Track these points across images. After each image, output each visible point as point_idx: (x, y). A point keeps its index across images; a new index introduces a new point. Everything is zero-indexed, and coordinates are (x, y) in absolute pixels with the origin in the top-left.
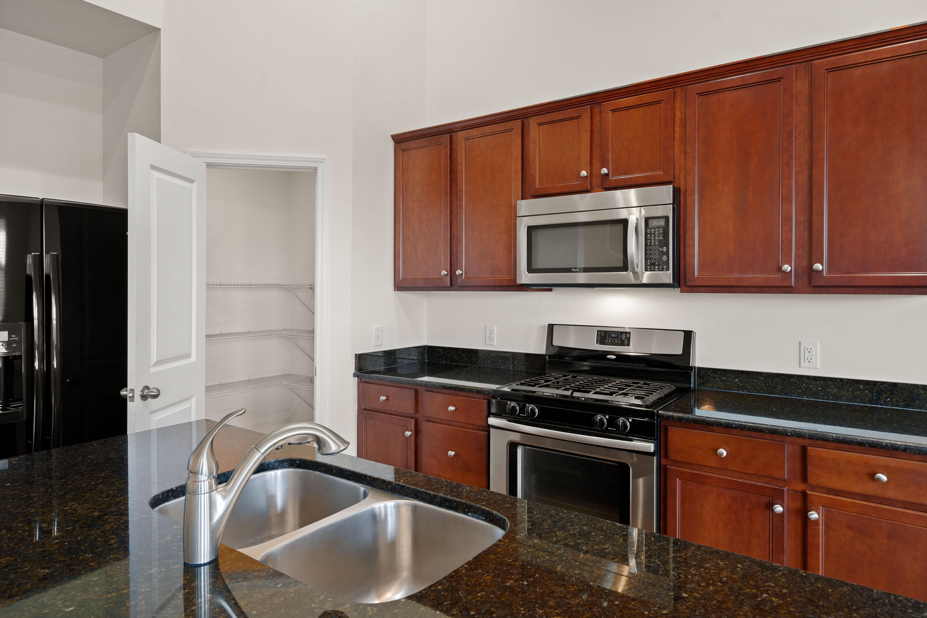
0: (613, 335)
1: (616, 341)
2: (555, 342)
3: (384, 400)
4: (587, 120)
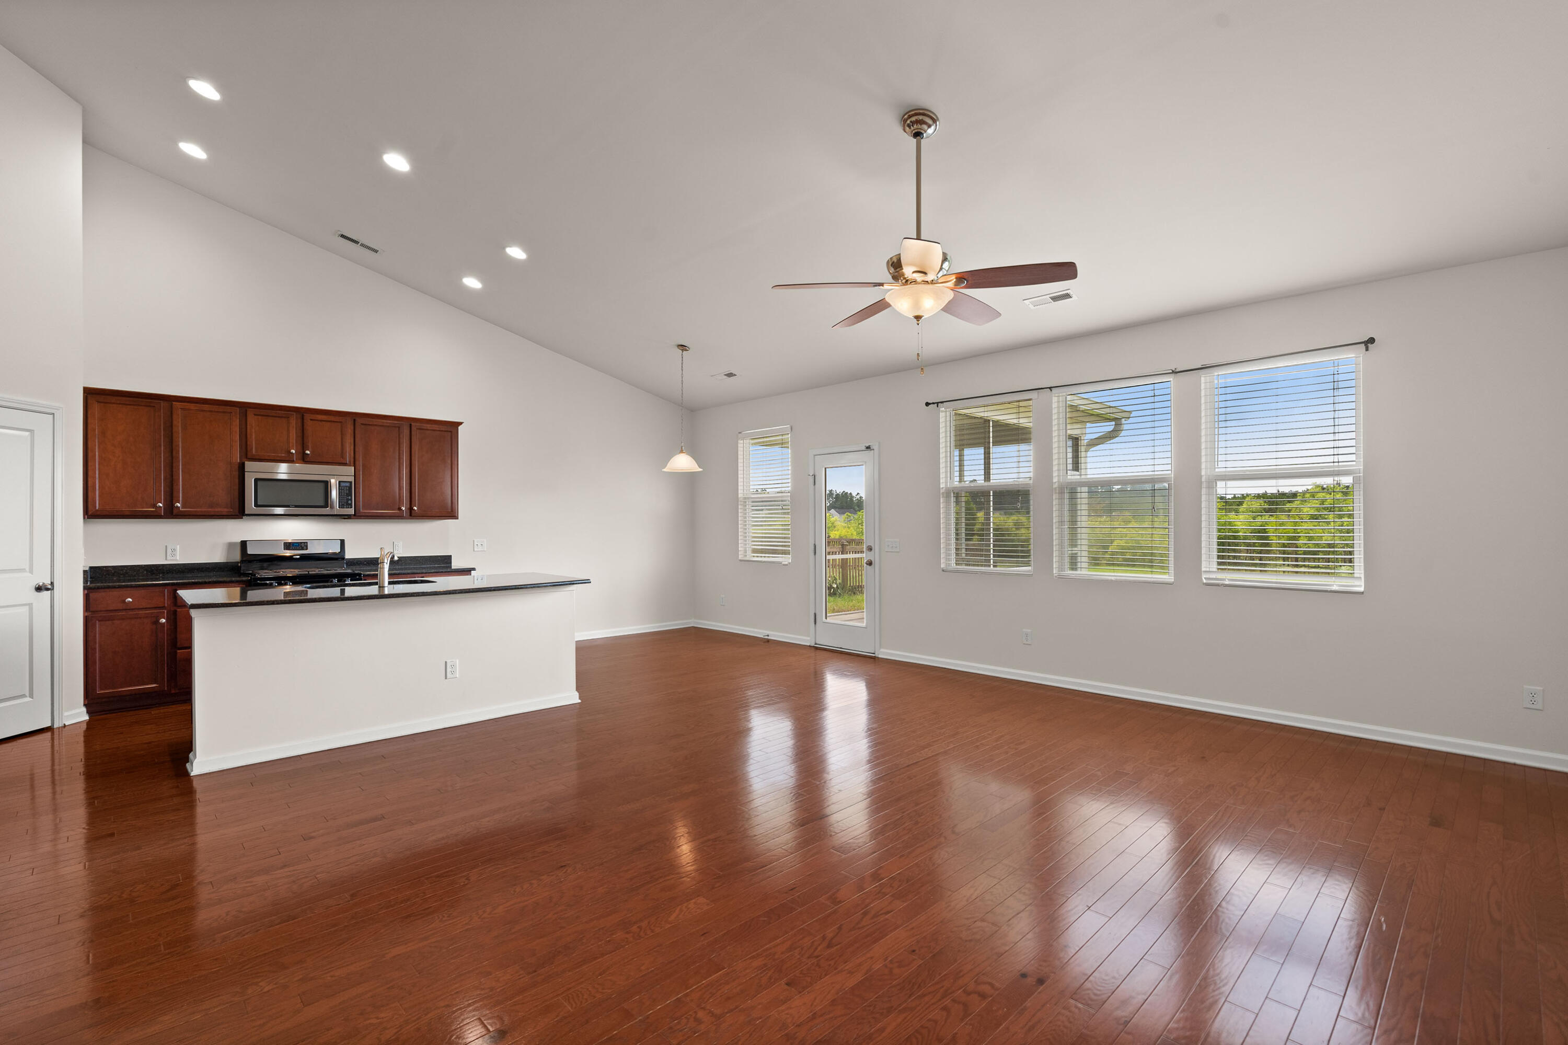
0: (295, 545)
1: (298, 548)
2: (250, 551)
3: (130, 601)
4: (294, 421)
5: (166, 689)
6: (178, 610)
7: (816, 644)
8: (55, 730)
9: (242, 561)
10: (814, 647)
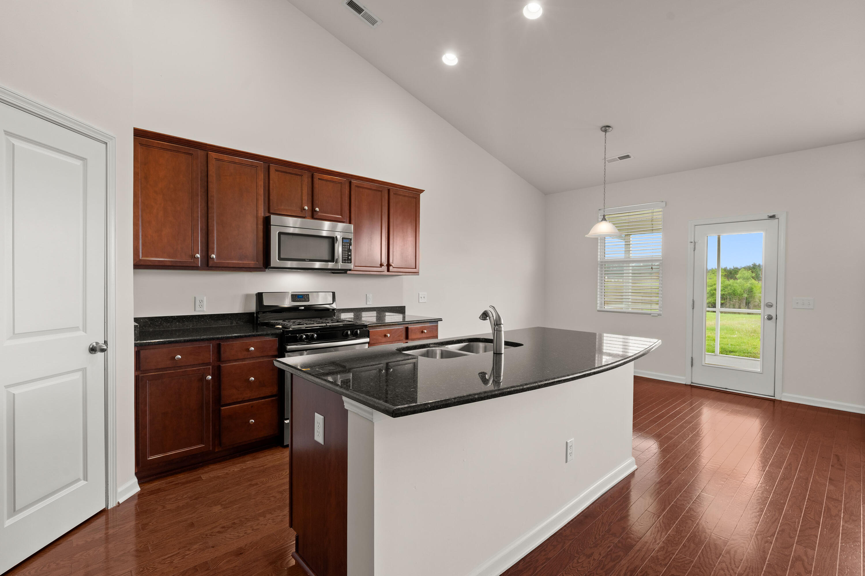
0: (300, 296)
1: (302, 300)
2: (266, 302)
3: (179, 358)
4: (306, 178)
5: (211, 449)
6: (222, 365)
7: (692, 383)
8: (109, 511)
9: (257, 313)
10: (690, 385)
